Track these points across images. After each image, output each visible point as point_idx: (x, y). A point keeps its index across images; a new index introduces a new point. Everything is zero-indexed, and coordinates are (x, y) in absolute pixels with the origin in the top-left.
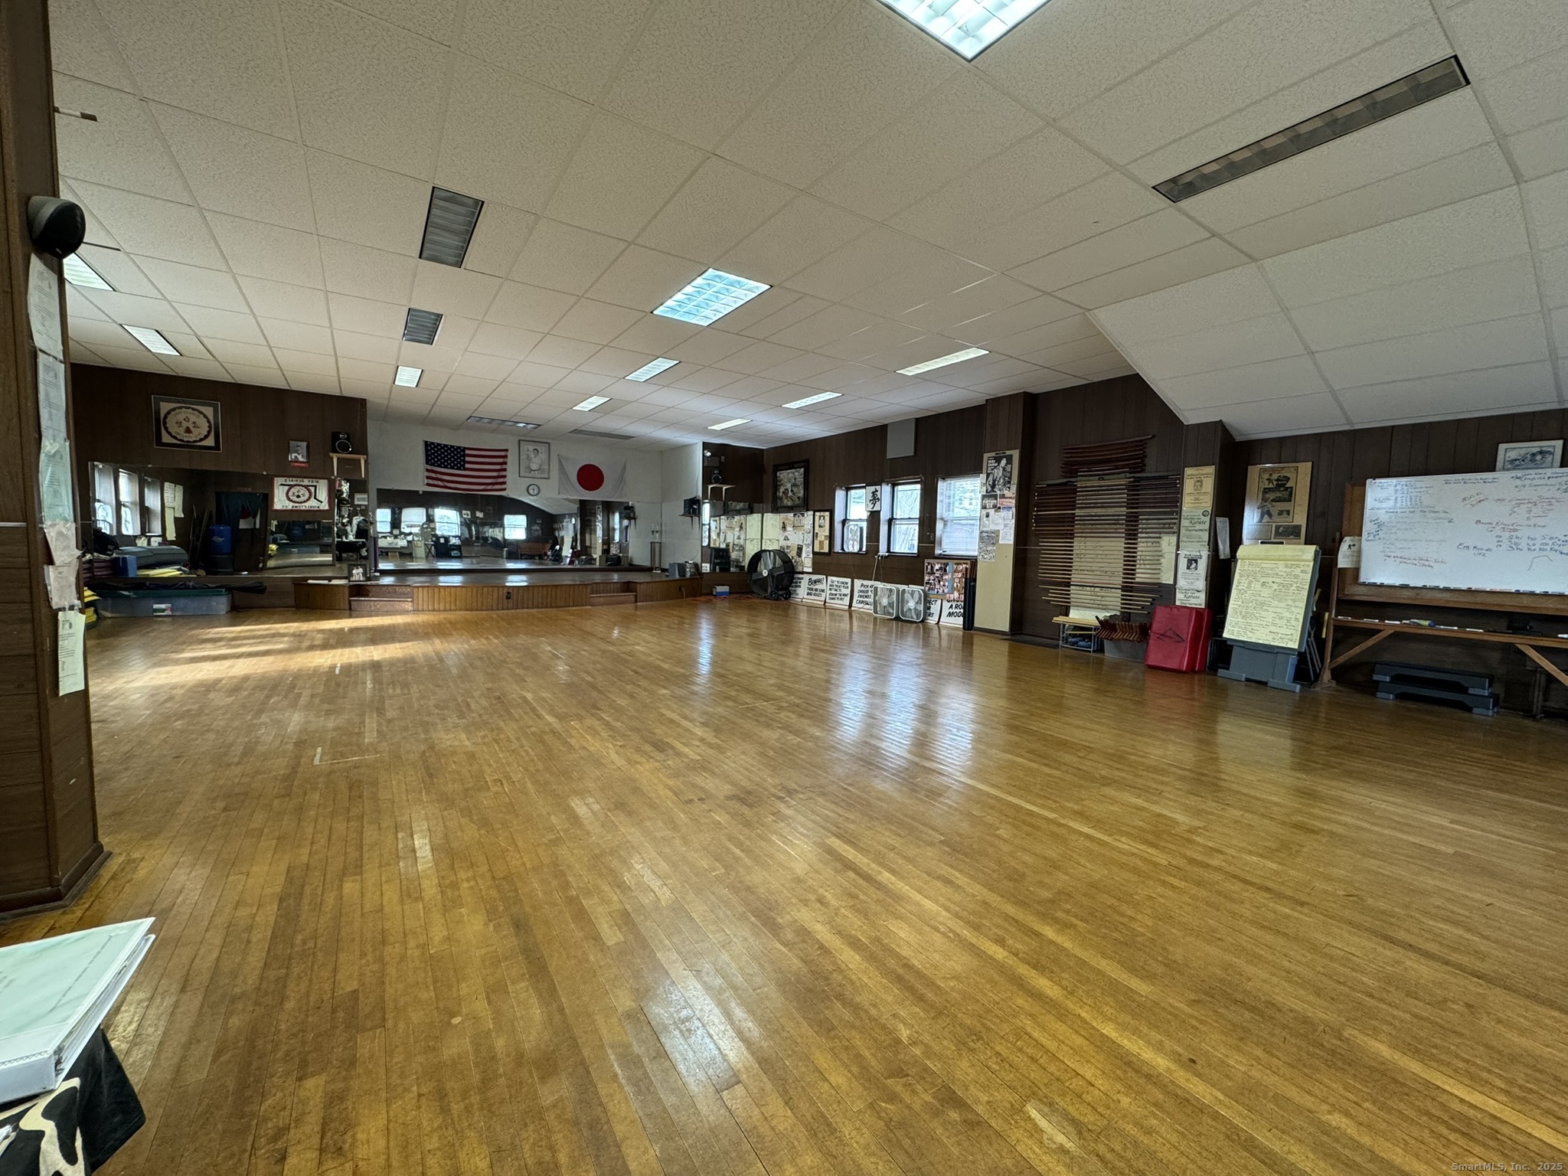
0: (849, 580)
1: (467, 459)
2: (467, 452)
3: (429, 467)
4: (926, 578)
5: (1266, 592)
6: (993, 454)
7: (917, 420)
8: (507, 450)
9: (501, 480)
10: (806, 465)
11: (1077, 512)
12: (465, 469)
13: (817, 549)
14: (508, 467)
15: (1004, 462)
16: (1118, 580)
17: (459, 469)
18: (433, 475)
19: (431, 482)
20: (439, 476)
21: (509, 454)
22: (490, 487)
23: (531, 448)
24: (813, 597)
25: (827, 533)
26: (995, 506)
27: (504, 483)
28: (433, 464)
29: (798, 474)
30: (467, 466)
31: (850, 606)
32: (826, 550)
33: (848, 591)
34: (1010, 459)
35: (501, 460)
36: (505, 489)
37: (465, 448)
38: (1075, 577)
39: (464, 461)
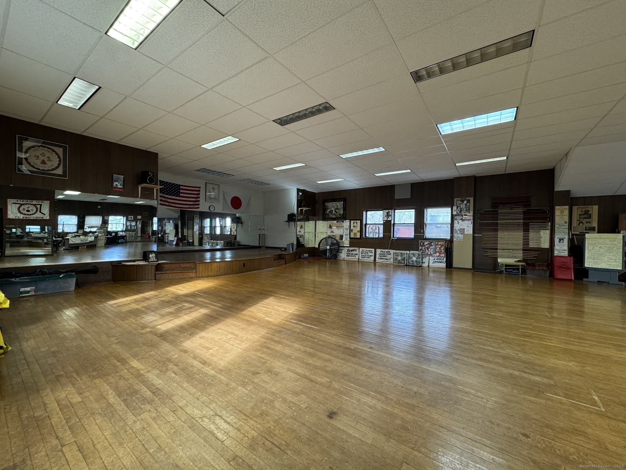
0: (373, 250)
1: (181, 191)
2: (181, 187)
3: (161, 195)
4: (420, 248)
5: (602, 250)
6: (460, 199)
7: (412, 184)
8: (200, 187)
9: (197, 203)
10: (344, 200)
11: (499, 222)
12: (180, 196)
13: (352, 236)
14: (200, 196)
15: (465, 202)
16: (521, 247)
17: (177, 196)
18: (163, 199)
19: (162, 203)
20: (167, 200)
21: (201, 189)
22: (192, 206)
23: (211, 187)
24: (350, 257)
25: (359, 229)
26: (461, 219)
27: (199, 204)
28: (163, 193)
29: (340, 204)
30: (181, 195)
31: (375, 260)
32: (358, 236)
33: (373, 254)
34: (468, 201)
35: (197, 192)
36: (198, 208)
37: (180, 185)
38: (499, 246)
39: (179, 192)
